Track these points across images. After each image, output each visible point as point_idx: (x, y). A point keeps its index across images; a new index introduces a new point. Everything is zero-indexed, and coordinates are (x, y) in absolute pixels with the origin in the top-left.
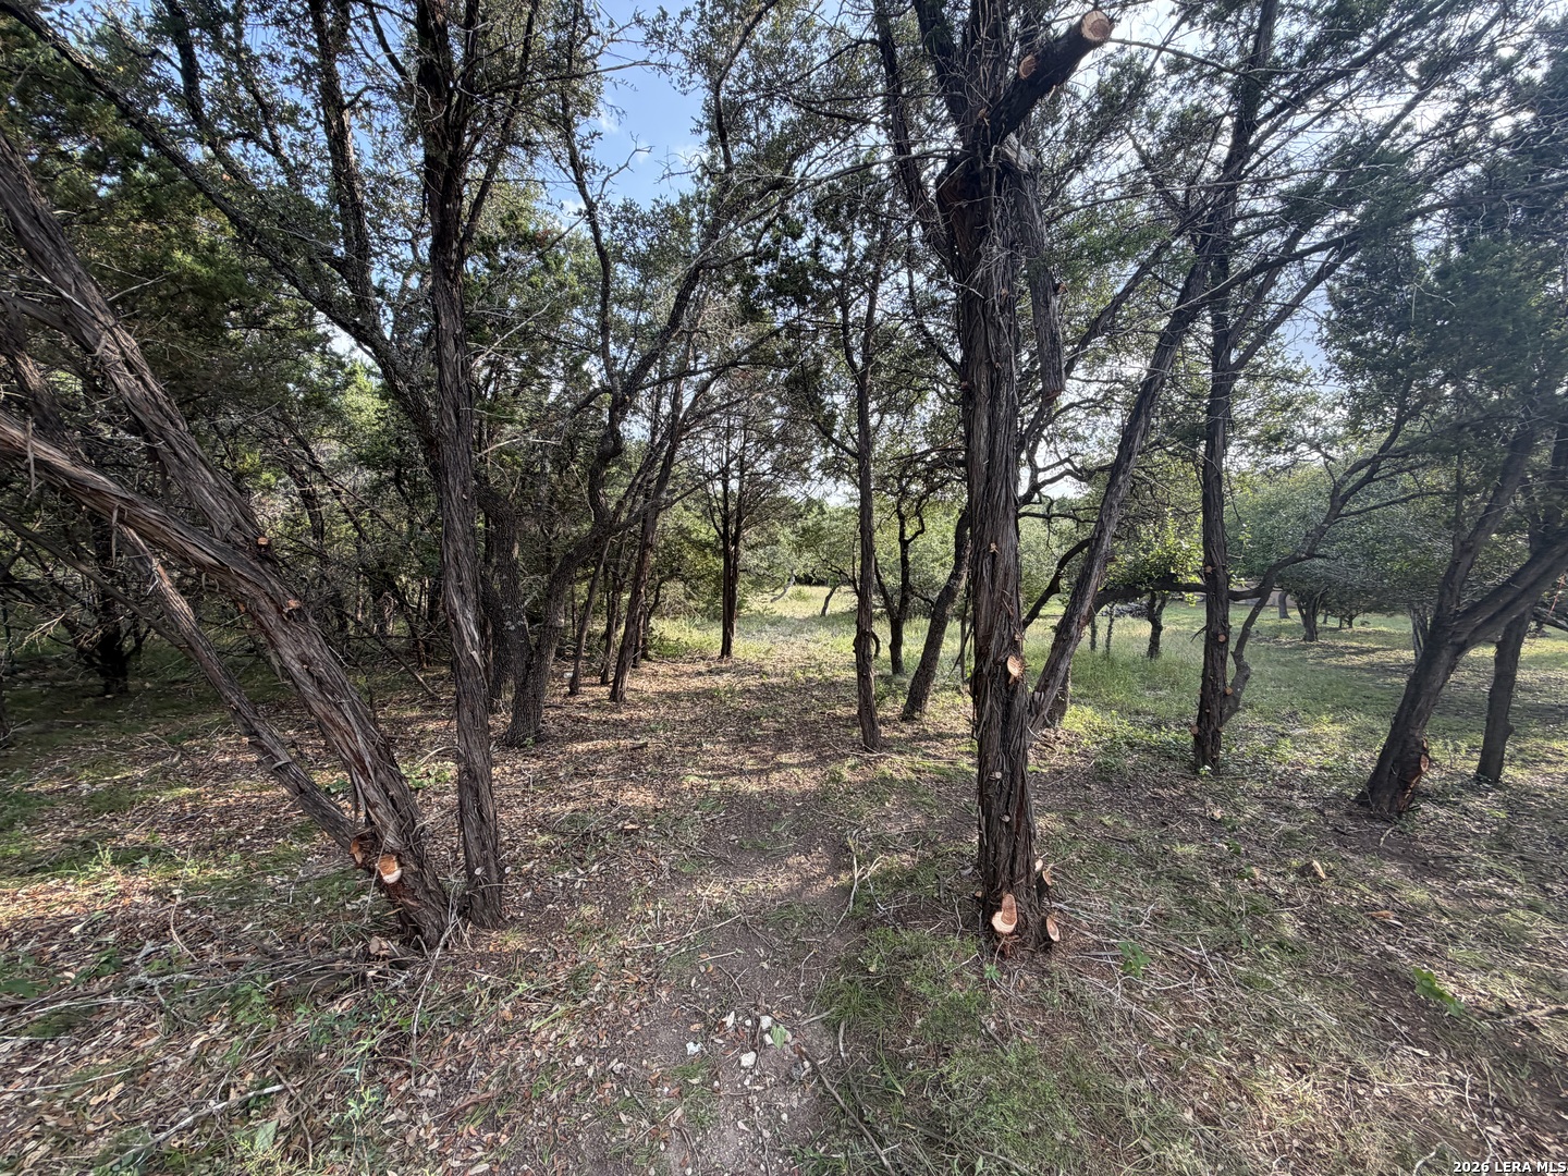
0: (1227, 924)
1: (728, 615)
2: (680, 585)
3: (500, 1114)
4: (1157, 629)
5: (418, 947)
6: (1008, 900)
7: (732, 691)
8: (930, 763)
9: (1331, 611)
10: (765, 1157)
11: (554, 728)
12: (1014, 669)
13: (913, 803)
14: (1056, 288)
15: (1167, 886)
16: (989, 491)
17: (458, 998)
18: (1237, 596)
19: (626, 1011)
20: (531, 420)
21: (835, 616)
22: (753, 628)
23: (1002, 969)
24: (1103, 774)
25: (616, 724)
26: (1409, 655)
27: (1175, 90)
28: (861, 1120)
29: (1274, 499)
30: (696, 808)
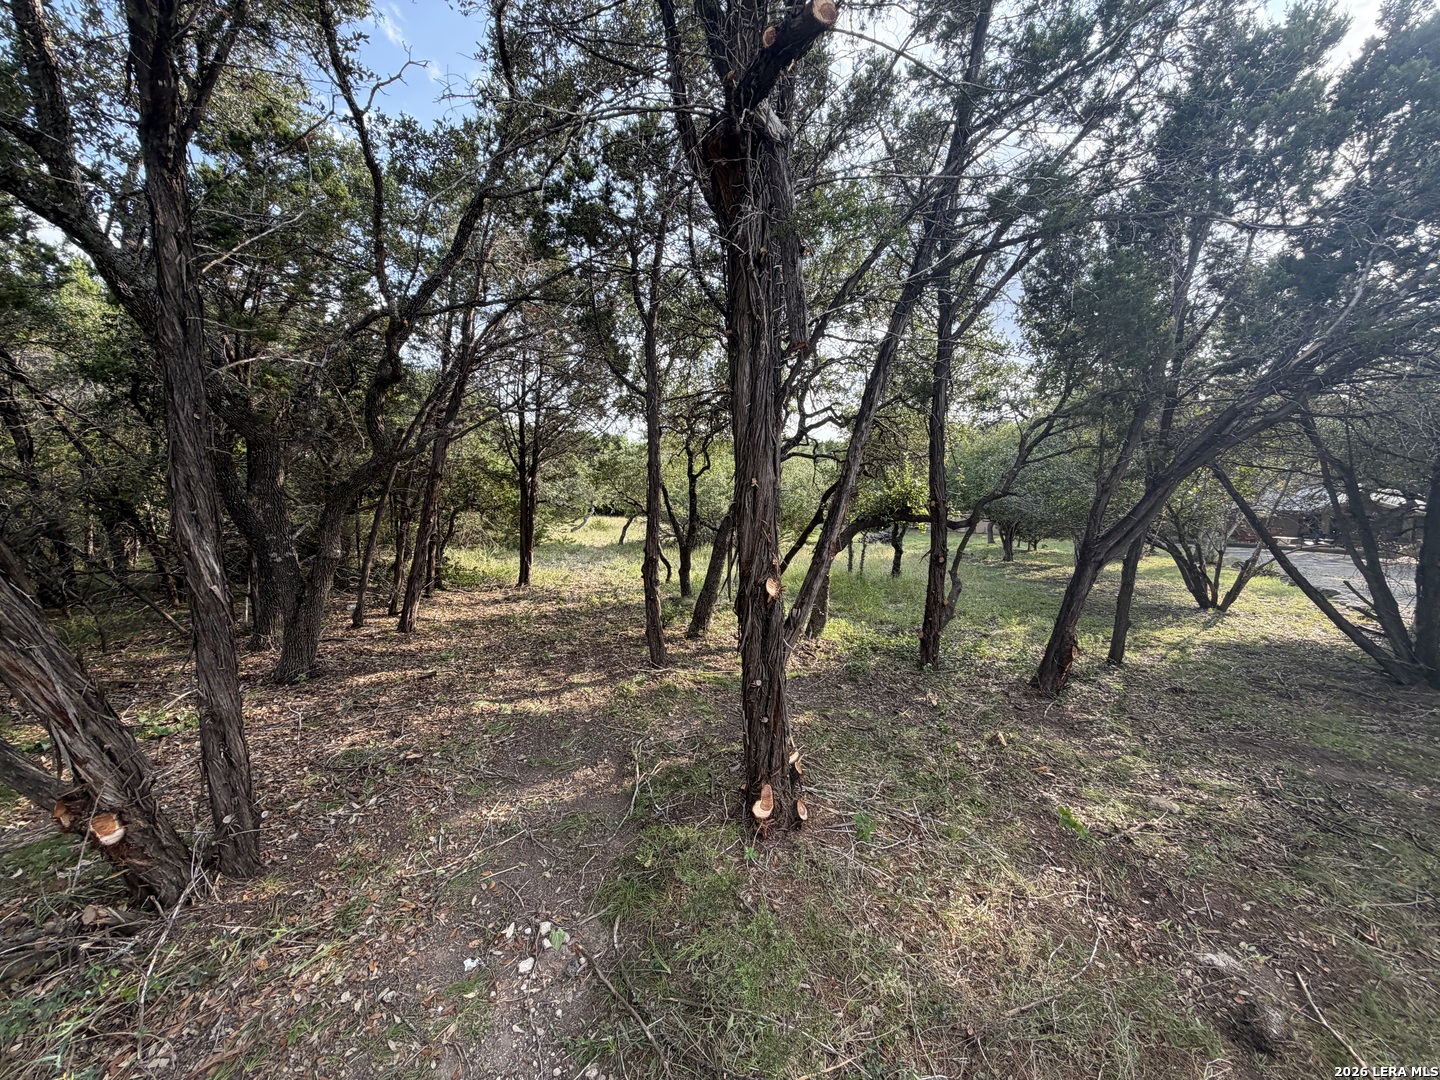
0: (935, 790)
1: (526, 544)
2: (477, 515)
3: (248, 1069)
4: (899, 552)
5: (153, 908)
6: (767, 789)
7: (528, 618)
8: (711, 674)
9: (1023, 538)
10: (538, 1054)
11: (331, 662)
12: (771, 589)
13: (694, 712)
14: (802, 250)
15: (894, 764)
16: (751, 431)
17: (200, 956)
18: (955, 526)
19: (401, 939)
20: (303, 340)
21: (632, 545)
22: (553, 556)
23: (759, 849)
24: (852, 675)
25: (403, 655)
26: (1071, 570)
27: (915, 94)
28: (630, 1002)
29: (986, 448)
30: (486, 732)
